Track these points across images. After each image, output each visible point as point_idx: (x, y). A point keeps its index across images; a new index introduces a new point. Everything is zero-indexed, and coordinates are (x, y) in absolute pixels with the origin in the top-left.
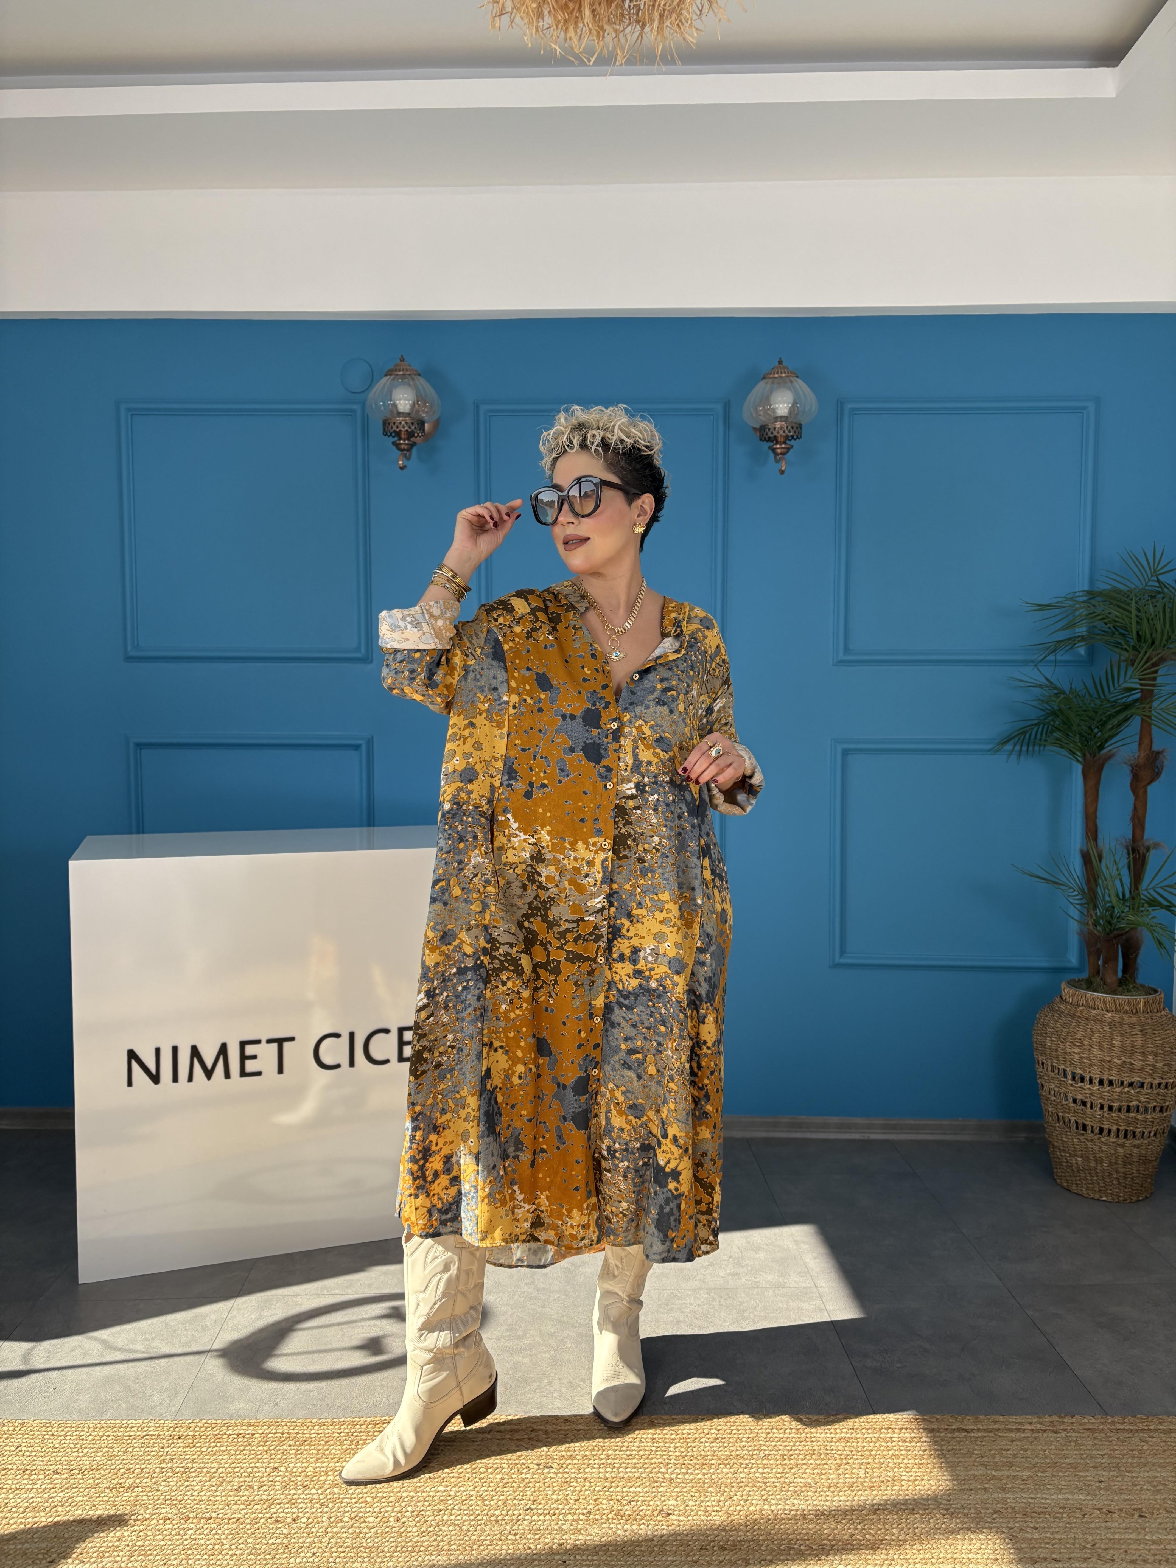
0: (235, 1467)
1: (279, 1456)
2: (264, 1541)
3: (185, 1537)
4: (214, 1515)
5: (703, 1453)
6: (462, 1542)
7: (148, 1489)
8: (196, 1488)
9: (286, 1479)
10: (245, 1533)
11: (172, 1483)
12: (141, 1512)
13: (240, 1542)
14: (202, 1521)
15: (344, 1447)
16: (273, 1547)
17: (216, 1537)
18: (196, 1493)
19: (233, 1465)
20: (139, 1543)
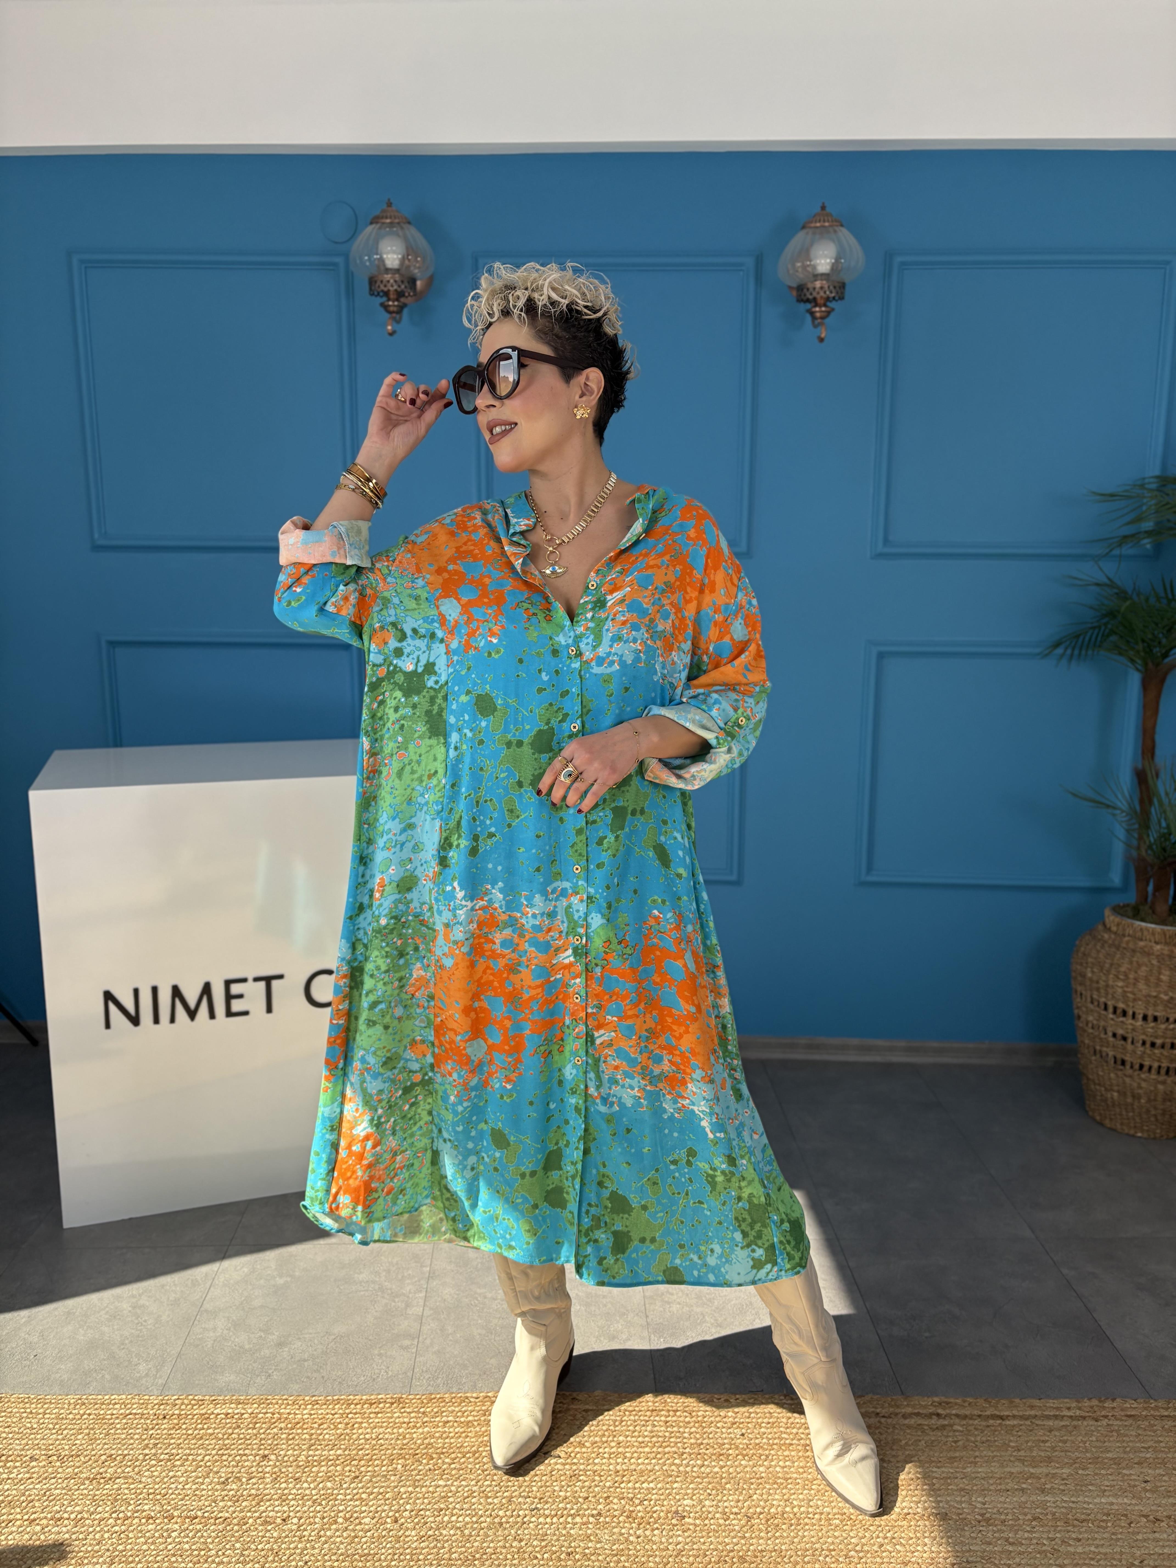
0: (223, 1455)
1: (270, 1442)
2: (253, 1547)
3: (169, 1540)
4: (199, 1513)
5: (720, 1441)
6: (463, 1549)
7: (130, 1481)
8: (181, 1480)
9: (276, 1469)
10: (233, 1536)
11: (156, 1473)
12: (123, 1508)
13: (227, 1546)
14: (187, 1520)
15: (338, 1432)
16: (262, 1553)
17: (202, 1540)
18: (180, 1486)
19: (220, 1452)
20: (120, 1548)
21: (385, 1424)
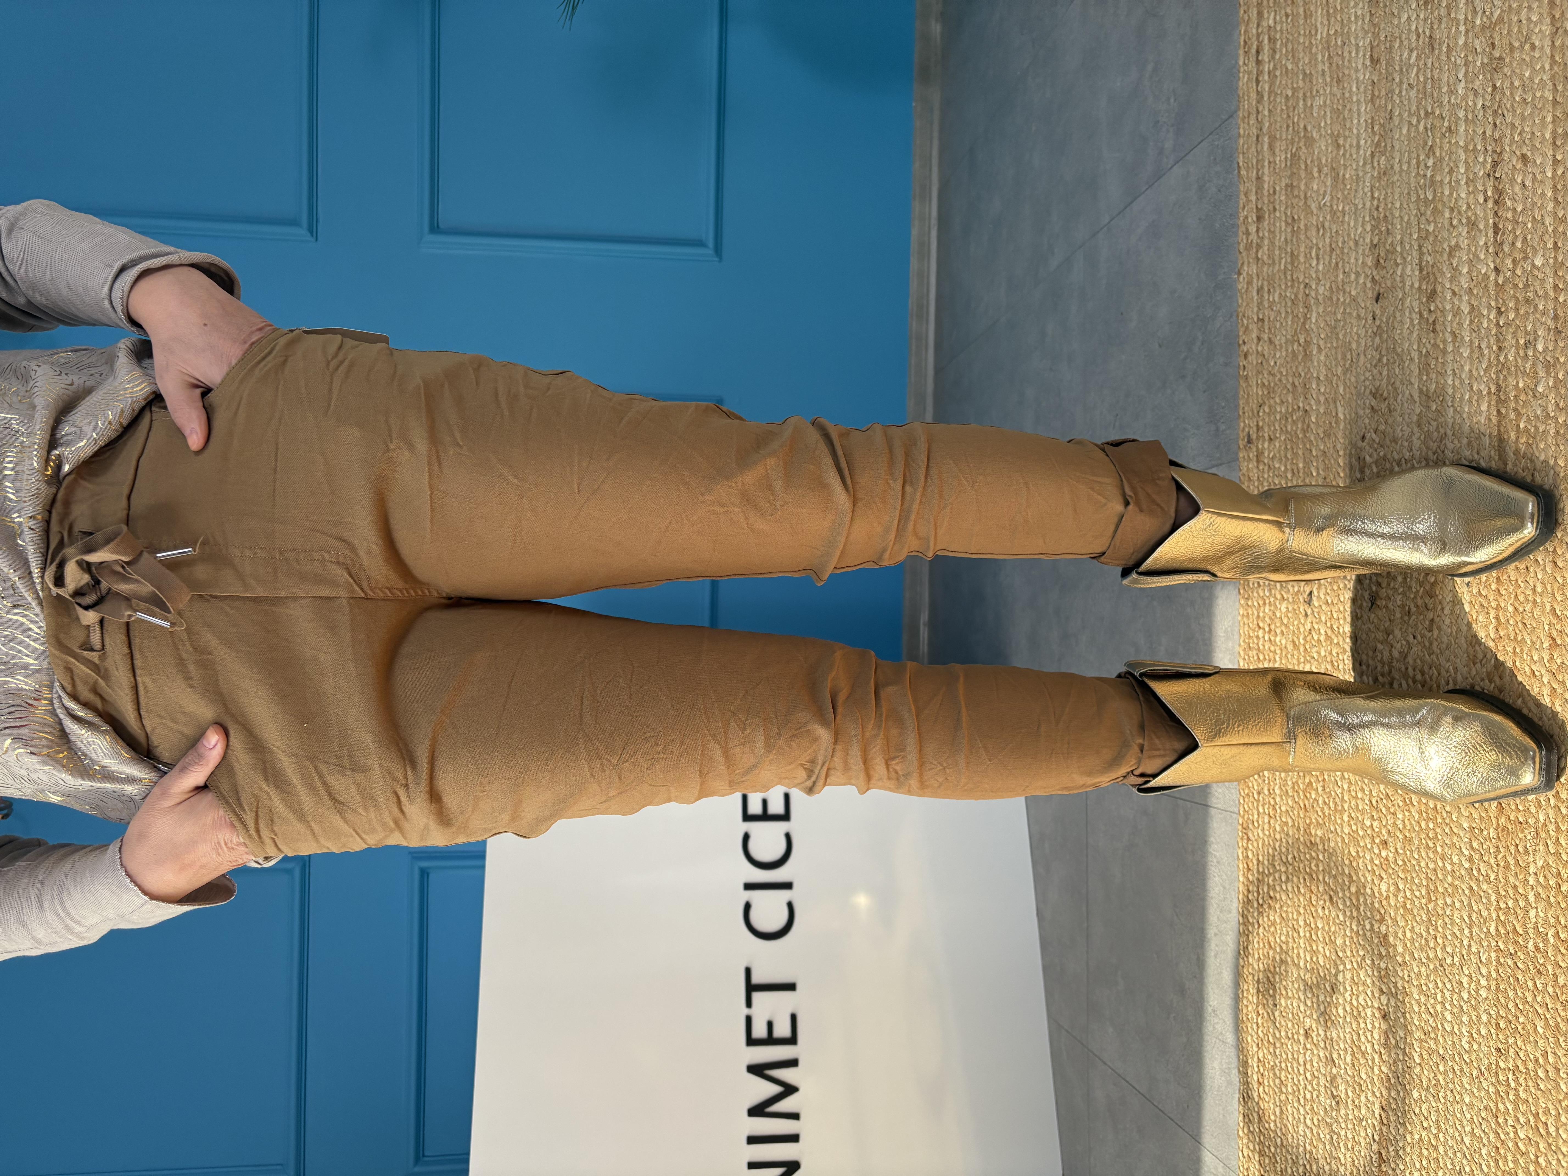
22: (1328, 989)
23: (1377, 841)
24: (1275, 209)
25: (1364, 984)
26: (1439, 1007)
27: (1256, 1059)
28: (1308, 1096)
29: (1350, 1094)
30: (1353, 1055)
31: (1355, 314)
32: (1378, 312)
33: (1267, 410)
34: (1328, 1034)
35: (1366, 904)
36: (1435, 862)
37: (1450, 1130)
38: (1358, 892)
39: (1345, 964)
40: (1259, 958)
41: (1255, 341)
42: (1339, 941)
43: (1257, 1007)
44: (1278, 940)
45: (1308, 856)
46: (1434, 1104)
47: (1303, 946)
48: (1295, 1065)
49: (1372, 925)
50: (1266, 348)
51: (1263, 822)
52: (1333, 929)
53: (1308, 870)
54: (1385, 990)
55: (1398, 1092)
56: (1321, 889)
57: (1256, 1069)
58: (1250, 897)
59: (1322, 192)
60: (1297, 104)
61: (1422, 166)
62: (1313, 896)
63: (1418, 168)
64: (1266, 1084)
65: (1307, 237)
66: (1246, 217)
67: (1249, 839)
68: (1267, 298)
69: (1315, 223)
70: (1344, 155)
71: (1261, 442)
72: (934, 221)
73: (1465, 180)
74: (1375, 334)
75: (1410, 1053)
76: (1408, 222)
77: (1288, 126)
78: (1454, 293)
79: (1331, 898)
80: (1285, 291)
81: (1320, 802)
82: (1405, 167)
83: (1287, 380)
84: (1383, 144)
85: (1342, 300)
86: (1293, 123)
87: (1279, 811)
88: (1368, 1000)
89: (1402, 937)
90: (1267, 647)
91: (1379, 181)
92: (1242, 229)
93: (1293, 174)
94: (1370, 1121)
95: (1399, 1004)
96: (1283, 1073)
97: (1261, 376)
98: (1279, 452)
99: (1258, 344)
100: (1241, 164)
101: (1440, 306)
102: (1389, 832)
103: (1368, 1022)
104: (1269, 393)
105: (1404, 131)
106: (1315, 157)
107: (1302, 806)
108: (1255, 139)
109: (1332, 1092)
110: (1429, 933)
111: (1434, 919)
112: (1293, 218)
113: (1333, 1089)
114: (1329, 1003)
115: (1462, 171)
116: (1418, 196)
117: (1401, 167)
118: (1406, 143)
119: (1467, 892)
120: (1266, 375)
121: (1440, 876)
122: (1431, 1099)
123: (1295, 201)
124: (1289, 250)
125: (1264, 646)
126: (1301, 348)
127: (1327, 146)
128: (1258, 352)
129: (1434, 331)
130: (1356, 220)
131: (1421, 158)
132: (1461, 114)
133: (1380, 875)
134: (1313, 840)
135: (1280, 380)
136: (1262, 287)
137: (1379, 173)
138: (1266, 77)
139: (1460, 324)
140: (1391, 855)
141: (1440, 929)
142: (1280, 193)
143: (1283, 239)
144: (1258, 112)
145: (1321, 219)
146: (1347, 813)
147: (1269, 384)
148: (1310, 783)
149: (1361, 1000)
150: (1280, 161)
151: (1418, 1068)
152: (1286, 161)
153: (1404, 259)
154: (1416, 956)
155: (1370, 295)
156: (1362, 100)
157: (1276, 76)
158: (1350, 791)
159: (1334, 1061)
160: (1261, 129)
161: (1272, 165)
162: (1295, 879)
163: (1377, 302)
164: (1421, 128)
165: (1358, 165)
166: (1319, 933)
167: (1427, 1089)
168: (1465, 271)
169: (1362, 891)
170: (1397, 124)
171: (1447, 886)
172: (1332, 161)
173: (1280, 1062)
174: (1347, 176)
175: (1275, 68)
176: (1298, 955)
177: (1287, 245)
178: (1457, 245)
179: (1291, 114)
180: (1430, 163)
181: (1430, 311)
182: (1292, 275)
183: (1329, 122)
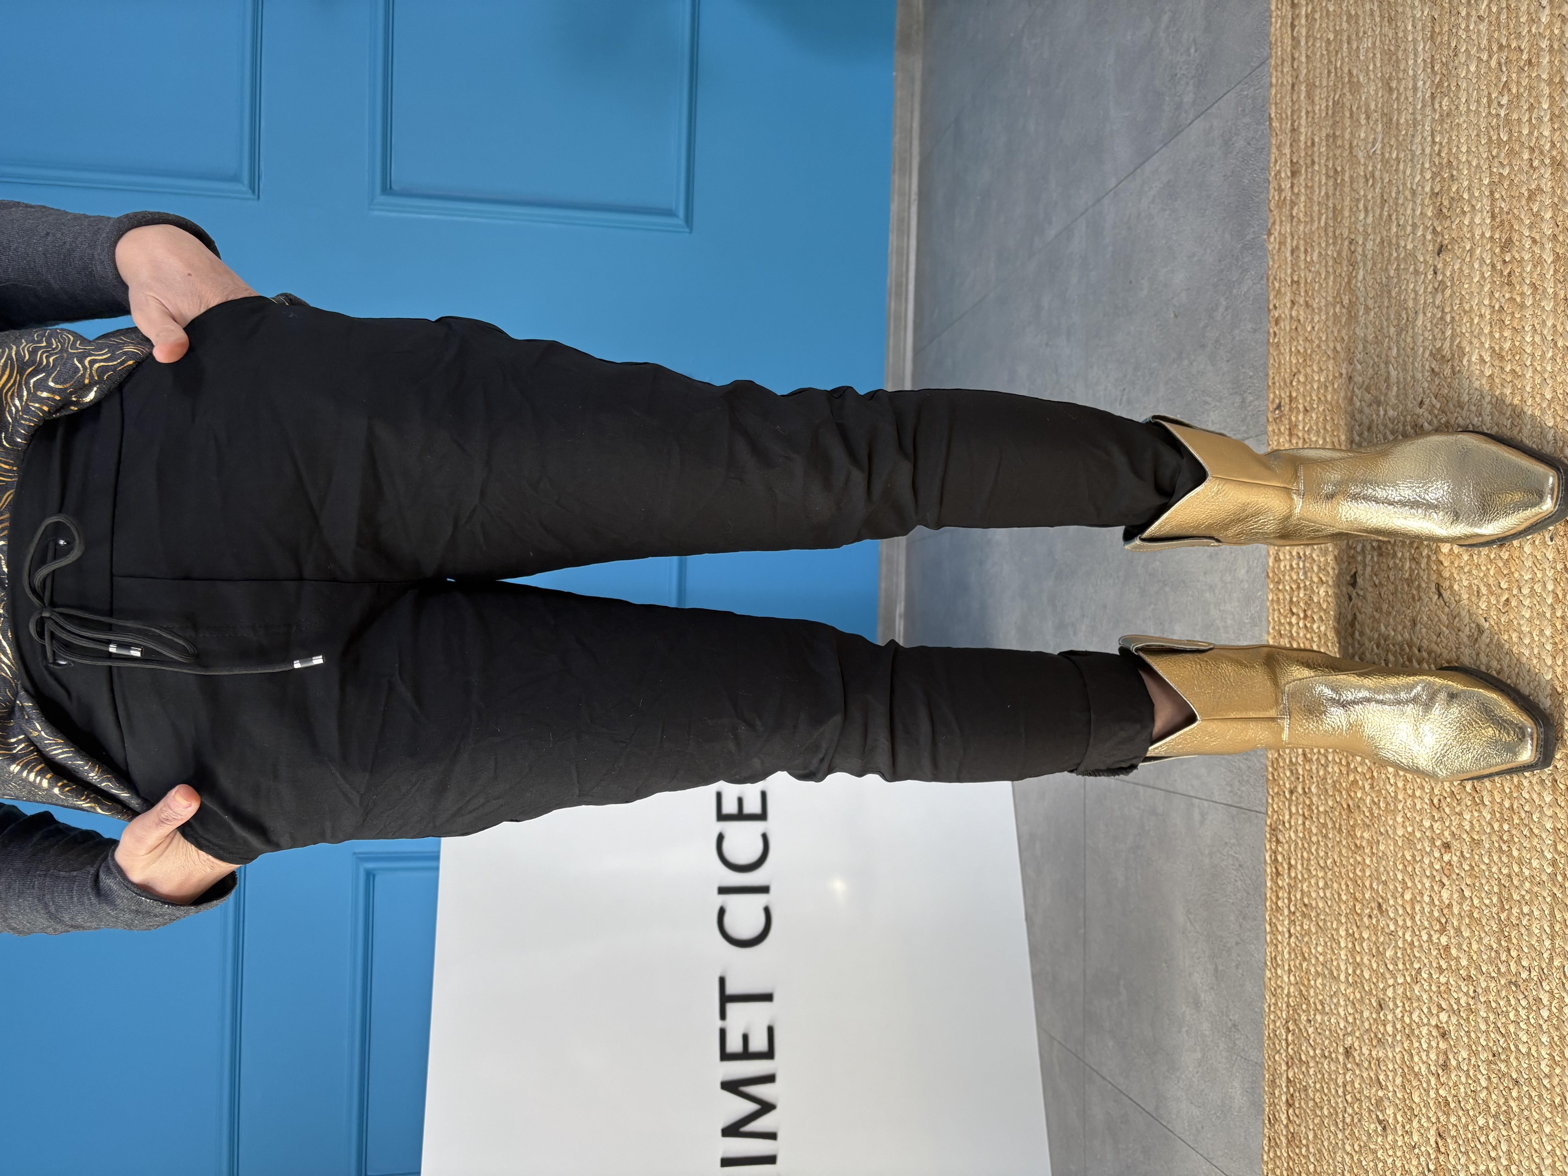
0: (1344, 1121)
1: (1327, 1042)
9: (1366, 1037)
19: (1341, 1126)
21: (1305, 854)
22: (1375, 1005)
23: (1438, 843)
24: (1313, 163)
25: (1419, 999)
26: (1512, 1028)
27: (1284, 1078)
28: (1348, 1120)
29: (1400, 1119)
30: (1404, 1075)
31: (1412, 269)
32: (1440, 266)
33: (1302, 379)
34: (1374, 1053)
35: (1422, 911)
36: (1510, 867)
37: (1526, 1163)
38: (1413, 900)
39: (1395, 978)
40: (1290, 970)
41: (1289, 305)
42: (1389, 953)
43: (1287, 1022)
44: (1313, 951)
45: (1351, 861)
46: (1505, 1133)
47: (1344, 957)
48: (1332, 1086)
49: (1430, 936)
50: (1302, 313)
51: (1296, 823)
52: (1381, 940)
53: (1351, 875)
54: (1444, 1006)
55: (1459, 1118)
56: (1367, 896)
57: (1285, 1090)
58: (1280, 903)
59: (1371, 140)
60: (1341, 48)
61: (1495, 105)
62: (1357, 904)
63: (1489, 107)
64: (1297, 1105)
65: (1352, 189)
66: (1279, 172)
67: (1278, 841)
68: (1303, 258)
69: (1362, 174)
70: (1398, 99)
71: (1294, 414)
72: (914, 196)
73: (1548, 117)
74: (1436, 290)
75: (1475, 1076)
76: (1478, 166)
77: (1329, 72)
78: (1534, 241)
79: (1380, 906)
80: (1326, 250)
81: (1368, 801)
82: (1473, 108)
83: (1328, 346)
84: (1446, 84)
85: (1395, 255)
86: (1336, 68)
87: (1315, 811)
88: (1423, 1017)
89: (1466, 949)
90: (1301, 635)
91: (1441, 124)
92: (1273, 185)
93: (1335, 123)
94: (1423, 1149)
95: (1462, 1022)
96: (1318, 1094)
97: (1295, 344)
98: (1317, 424)
99: (1292, 308)
100: (1273, 115)
101: (1517, 256)
102: (1453, 834)
103: (1423, 1041)
104: (1305, 360)
105: (1473, 68)
106: (1362, 103)
107: (1345, 806)
108: (1289, 87)
109: (1377, 1116)
110: (1501, 945)
111: (1507, 929)
112: (1336, 170)
113: (1379, 1113)
114: (1375, 1020)
115: (1546, 106)
116: (1490, 138)
117: (1468, 107)
118: (1474, 81)
119: (1548, 899)
120: (1301, 342)
121: (1515, 882)
122: (1501, 1127)
123: (1338, 152)
124: (1331, 205)
125: (1298, 633)
126: (1344, 311)
127: (1376, 91)
128: (1291, 317)
129: (1510, 284)
130: (1413, 167)
131: (1493, 96)
132: (1544, 44)
133: (1441, 881)
134: (1358, 843)
135: (1319, 346)
136: (1297, 247)
137: (1441, 116)
138: (1303, 21)
139: (1542, 276)
140: (1455, 859)
141: (1515, 941)
142: (1320, 144)
143: (1323, 193)
144: (1293, 59)
145: (1370, 168)
146: (1401, 814)
147: (1306, 351)
148: (1355, 782)
149: (1415, 1017)
150: (1320, 110)
151: (1485, 1092)
152: (1327, 110)
153: (1473, 206)
154: (1484, 970)
155: (1430, 248)
156: (1419, 39)
157: (1316, 20)
158: (1405, 789)
159: (1380, 1083)
160: (1297, 78)
161: (1311, 115)
162: (1335, 885)
163: (1439, 254)
164: (1493, 63)
165: (1415, 109)
166: (1364, 945)
167: (1496, 1116)
168: (1548, 216)
169: (1418, 899)
170: (1463, 61)
171: (1524, 893)
172: (1383, 105)
173: (1315, 1083)
174: (1402, 121)
175: (1314, 10)
176: (1338, 968)
177: (1328, 199)
178: (1539, 189)
179: (1333, 59)
180: (1504, 101)
181: (1504, 262)
182: (1334, 232)
183: (1378, 65)
